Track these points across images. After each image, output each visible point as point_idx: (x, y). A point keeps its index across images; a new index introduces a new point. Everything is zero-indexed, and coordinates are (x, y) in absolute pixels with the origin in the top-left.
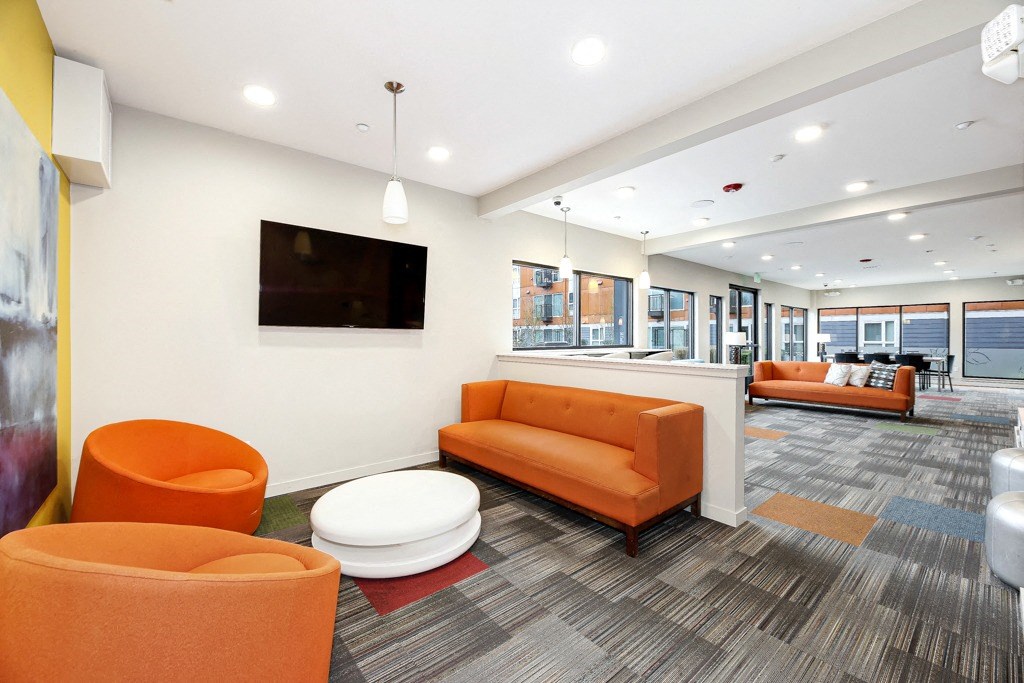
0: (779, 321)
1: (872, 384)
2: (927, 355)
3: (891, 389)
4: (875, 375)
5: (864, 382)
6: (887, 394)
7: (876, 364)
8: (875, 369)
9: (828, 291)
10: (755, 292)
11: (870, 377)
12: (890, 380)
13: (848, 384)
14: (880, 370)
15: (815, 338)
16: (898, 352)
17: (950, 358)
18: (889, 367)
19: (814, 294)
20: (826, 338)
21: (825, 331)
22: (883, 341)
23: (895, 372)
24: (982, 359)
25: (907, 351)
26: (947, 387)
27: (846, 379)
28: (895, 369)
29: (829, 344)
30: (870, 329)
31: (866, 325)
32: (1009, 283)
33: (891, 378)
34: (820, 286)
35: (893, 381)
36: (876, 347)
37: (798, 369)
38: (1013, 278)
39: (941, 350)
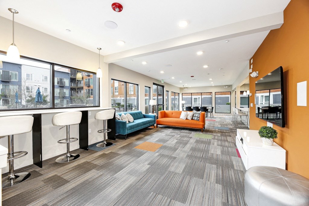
0: (171, 97)
1: (194, 119)
2: (207, 107)
3: (199, 120)
4: (194, 115)
5: (191, 118)
6: (198, 122)
7: (194, 111)
8: (194, 113)
9: (185, 88)
10: (163, 87)
11: (193, 116)
12: (198, 117)
13: (187, 119)
14: (195, 113)
15: (181, 102)
16: (201, 106)
17: (213, 108)
18: (198, 112)
19: (181, 89)
20: (184, 102)
21: (184, 100)
22: (198, 103)
23: (200, 114)
24: (219, 108)
25: (203, 106)
26: (212, 116)
27: (186, 117)
28: (200, 113)
29: (185, 104)
30: (195, 99)
31: (194, 98)
32: (225, 87)
33: (199, 116)
34: (182, 87)
35: (199, 117)
36: (196, 104)
37: (172, 114)
38: (225, 86)
39: (210, 105)
